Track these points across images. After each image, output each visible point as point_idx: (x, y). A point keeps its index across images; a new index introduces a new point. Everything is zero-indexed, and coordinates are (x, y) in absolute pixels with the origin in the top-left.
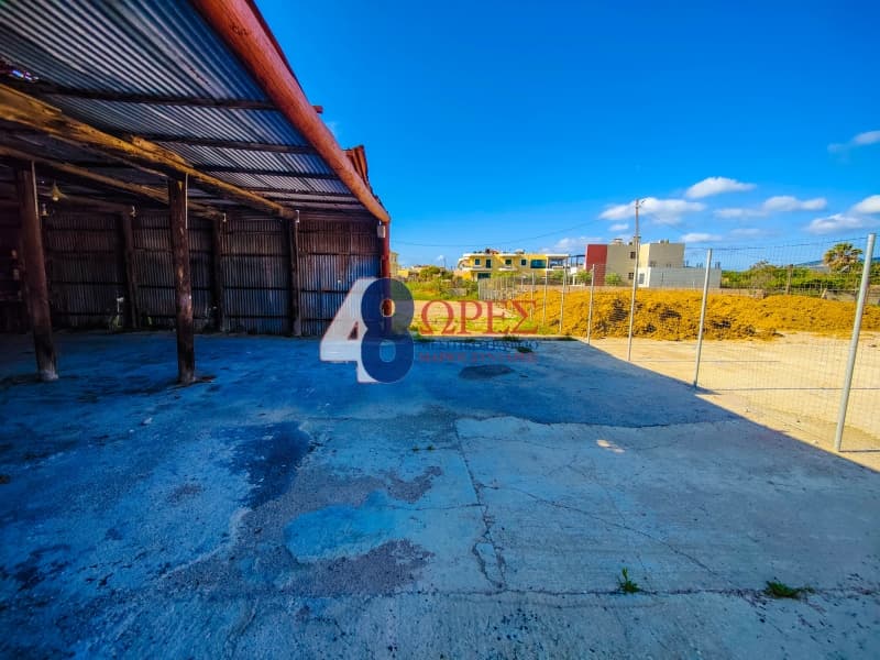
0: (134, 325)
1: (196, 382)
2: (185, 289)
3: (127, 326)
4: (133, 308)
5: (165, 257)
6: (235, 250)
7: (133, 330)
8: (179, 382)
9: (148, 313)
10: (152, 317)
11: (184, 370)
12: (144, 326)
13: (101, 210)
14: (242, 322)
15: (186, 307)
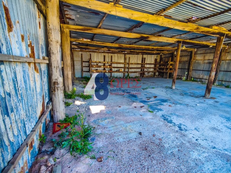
0: (188, 80)
1: (210, 98)
2: (214, 70)
3: (187, 80)
4: (189, 75)
5: (201, 62)
6: (228, 58)
7: (188, 81)
8: (204, 97)
9: (193, 77)
10: (193, 78)
11: (207, 94)
12: (191, 80)
13: (188, 51)
14: (224, 83)
15: (213, 76)
